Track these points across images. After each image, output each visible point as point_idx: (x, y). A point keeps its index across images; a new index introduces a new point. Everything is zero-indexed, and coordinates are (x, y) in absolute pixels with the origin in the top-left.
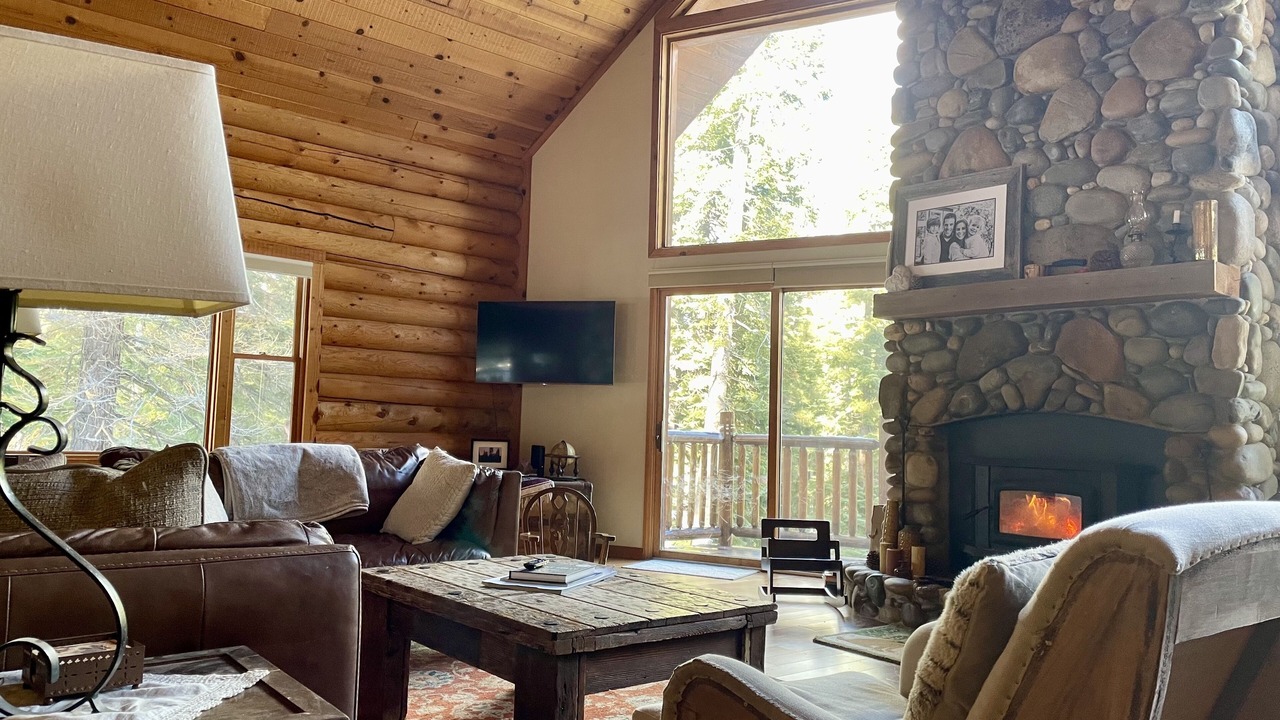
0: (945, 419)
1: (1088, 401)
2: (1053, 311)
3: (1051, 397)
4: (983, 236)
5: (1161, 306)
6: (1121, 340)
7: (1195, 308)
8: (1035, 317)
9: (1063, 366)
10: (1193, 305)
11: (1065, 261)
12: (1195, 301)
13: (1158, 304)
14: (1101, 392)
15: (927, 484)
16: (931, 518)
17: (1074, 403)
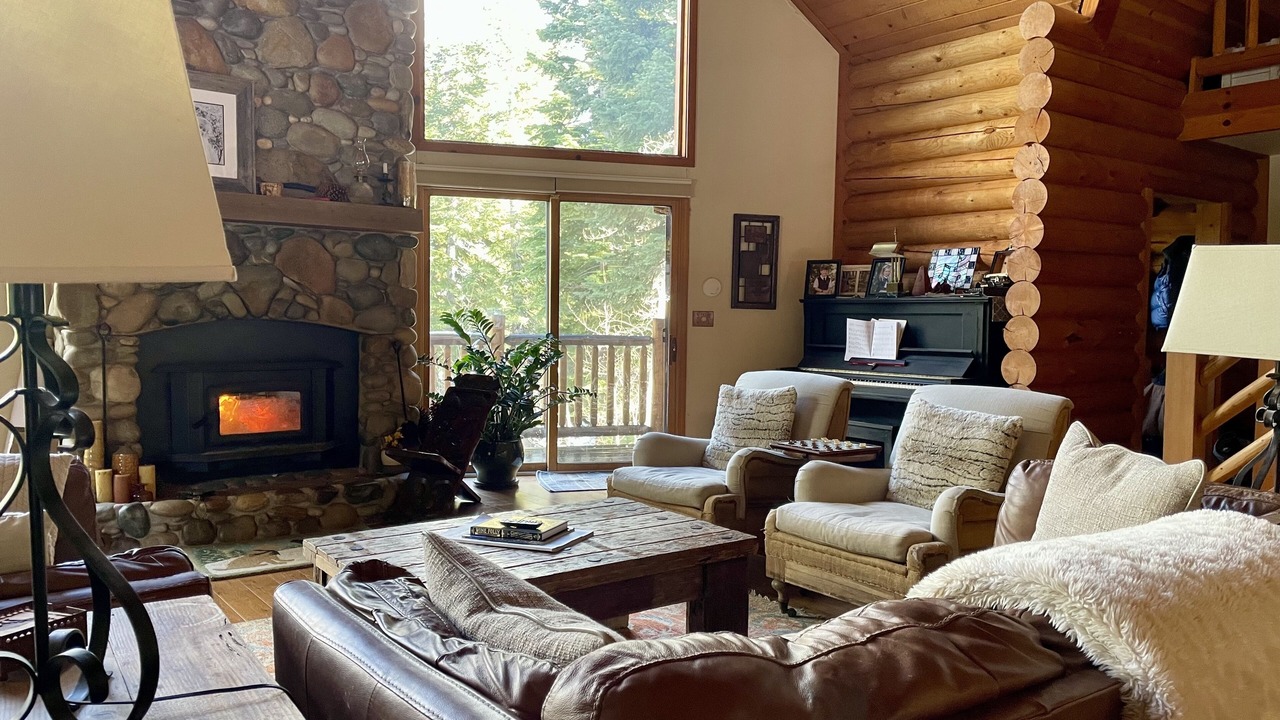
0: (151, 328)
1: (307, 310)
2: (275, 227)
3: (274, 306)
4: (211, 140)
5: (365, 236)
6: (336, 259)
7: (388, 240)
8: (258, 230)
9: (285, 279)
10: (385, 236)
11: (293, 184)
12: (388, 235)
13: (362, 233)
14: (319, 302)
15: (132, 398)
16: (138, 434)
17: (295, 313)
